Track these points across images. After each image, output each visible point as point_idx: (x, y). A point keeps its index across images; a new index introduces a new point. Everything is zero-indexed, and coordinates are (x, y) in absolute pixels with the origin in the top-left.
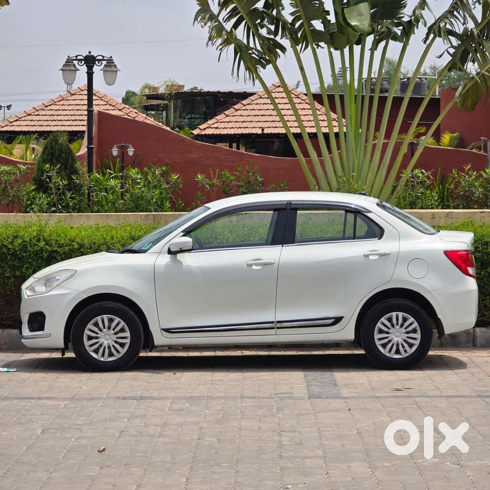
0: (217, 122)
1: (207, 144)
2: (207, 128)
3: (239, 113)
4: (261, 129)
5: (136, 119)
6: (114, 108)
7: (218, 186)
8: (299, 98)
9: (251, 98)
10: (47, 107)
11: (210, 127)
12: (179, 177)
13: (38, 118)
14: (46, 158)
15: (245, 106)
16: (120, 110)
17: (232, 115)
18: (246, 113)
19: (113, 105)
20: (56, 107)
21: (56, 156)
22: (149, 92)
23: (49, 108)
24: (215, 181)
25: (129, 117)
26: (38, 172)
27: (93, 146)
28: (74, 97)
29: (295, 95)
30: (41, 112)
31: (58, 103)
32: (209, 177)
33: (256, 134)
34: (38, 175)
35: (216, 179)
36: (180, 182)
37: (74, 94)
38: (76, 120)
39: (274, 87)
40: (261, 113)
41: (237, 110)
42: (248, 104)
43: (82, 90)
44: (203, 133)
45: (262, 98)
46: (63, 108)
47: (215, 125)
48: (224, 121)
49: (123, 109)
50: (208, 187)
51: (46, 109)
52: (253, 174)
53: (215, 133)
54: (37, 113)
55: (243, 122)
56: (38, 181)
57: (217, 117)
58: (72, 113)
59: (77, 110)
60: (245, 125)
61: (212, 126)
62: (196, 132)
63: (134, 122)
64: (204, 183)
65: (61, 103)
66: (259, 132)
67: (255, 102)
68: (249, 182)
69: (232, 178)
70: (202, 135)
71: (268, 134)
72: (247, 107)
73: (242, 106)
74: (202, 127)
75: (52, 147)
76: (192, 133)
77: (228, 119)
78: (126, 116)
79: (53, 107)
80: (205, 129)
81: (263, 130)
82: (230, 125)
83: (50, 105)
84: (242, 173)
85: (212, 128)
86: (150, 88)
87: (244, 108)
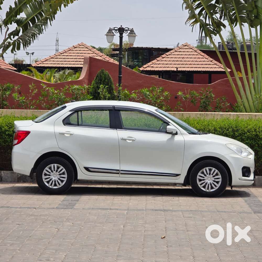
0: (152, 64)
1: (147, 75)
2: (147, 67)
3: (164, 59)
4: (176, 68)
5: (109, 61)
6: (97, 55)
7: (189, 98)
8: (196, 52)
9: (171, 51)
10: (61, 54)
11: (149, 67)
12: (169, 94)
13: (57, 60)
14: (97, 81)
15: (167, 56)
16: (100, 56)
17: (161, 60)
18: (168, 59)
19: (97, 53)
20: (67, 54)
21: (103, 81)
22: (114, 47)
23: (63, 54)
24: (188, 96)
25: (105, 60)
26: (93, 89)
28: (76, 49)
29: (194, 50)
30: (58, 57)
31: (67, 52)
32: (184, 93)
33: (174, 71)
34: (93, 90)
35: (188, 95)
36: (169, 96)
37: (76, 48)
38: (77, 61)
39: (183, 46)
40: (176, 59)
41: (163, 58)
42: (169, 55)
43: (80, 45)
44: (145, 69)
45: (176, 51)
46: (70, 54)
47: (152, 66)
48: (157, 63)
49: (102, 56)
50: (184, 99)
51: (61, 55)
52: (210, 93)
53: (152, 70)
54: (56, 57)
55: (166, 64)
56: (92, 94)
57: (153, 61)
58: (75, 57)
59: (78, 56)
60: (167, 66)
61: (150, 66)
62: (141, 69)
63: (108, 63)
64: (182, 96)
65: (69, 52)
66: (175, 70)
67: (173, 54)
68: (207, 97)
69: (197, 95)
70: (144, 70)
71: (180, 71)
72: (169, 56)
73: (166, 56)
74: (145, 66)
75: (101, 76)
76: (139, 70)
77: (158, 62)
78: (104, 60)
79: (65, 54)
80: (146, 67)
81: (177, 69)
82: (160, 66)
83: (63, 53)
84: (204, 91)
85: (150, 67)
86: (115, 45)
87: (167, 57)
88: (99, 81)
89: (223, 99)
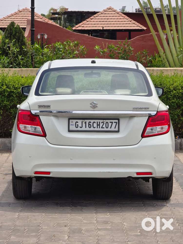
0: (83, 24)
1: (79, 34)
2: (79, 26)
3: (93, 20)
4: (102, 27)
5: (48, 22)
6: (38, 18)
7: (107, 53)
8: (118, 14)
9: (98, 14)
10: (9, 17)
11: (80, 26)
12: (85, 47)
13: (5, 22)
15: (95, 17)
16: (41, 19)
17: (90, 21)
18: (96, 20)
19: (38, 16)
20: (14, 17)
21: (13, 35)
22: (53, 11)
23: (10, 17)
24: (106, 50)
25: (45, 22)
26: (2, 44)
27: (34, 29)
28: (21, 13)
29: (117, 13)
30: (7, 19)
31: (14, 15)
32: (102, 48)
33: (100, 29)
34: (2, 45)
36: (85, 50)
37: (21, 12)
38: (22, 23)
39: (108, 9)
40: (102, 20)
41: (92, 19)
42: (97, 16)
43: (24, 10)
44: (77, 29)
45: (102, 14)
46: (16, 17)
47: (83, 26)
48: (86, 24)
50: (102, 54)
51: (9, 18)
52: (127, 46)
53: (82, 29)
54: (5, 20)
55: (94, 24)
56: (2, 49)
57: (83, 22)
58: (20, 20)
59: (23, 18)
60: (95, 25)
61: (81, 26)
62: (74, 28)
63: (47, 24)
64: (99, 51)
65: (16, 15)
66: (102, 28)
67: (99, 16)
68: (125, 51)
69: (116, 48)
71: (105, 29)
72: (96, 18)
73: (94, 17)
74: (77, 26)
76: (72, 29)
77: (88, 23)
78: (44, 21)
79: (12, 17)
80: (78, 27)
81: (103, 28)
82: (89, 25)
83: (11, 16)
84: (121, 45)
85: (81, 27)
86: (53, 10)
87: (95, 18)
88: (9, 35)
89: (144, 52)
